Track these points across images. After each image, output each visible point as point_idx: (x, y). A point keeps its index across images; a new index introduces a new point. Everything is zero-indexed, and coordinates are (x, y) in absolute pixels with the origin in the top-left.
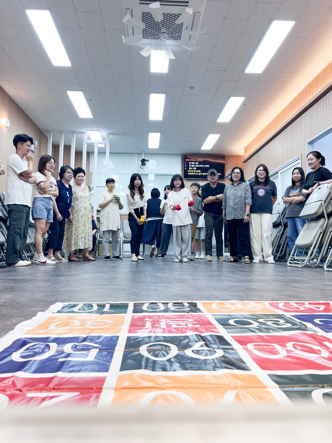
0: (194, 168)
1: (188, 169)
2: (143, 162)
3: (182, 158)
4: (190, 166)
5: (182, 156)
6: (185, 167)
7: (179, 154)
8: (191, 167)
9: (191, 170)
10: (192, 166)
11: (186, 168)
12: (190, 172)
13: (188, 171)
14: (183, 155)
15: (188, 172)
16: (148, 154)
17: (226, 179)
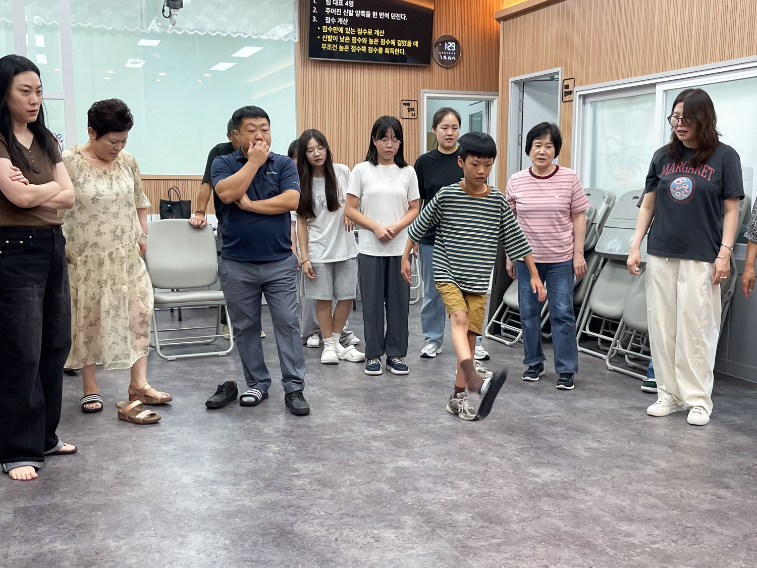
0: (341, 20)
1: (322, 22)
4: (328, 10)
6: (312, 14)
8: (331, 15)
9: (331, 25)
10: (334, 11)
11: (315, 20)
12: (328, 33)
13: (321, 28)
15: (321, 33)
17: (435, 67)
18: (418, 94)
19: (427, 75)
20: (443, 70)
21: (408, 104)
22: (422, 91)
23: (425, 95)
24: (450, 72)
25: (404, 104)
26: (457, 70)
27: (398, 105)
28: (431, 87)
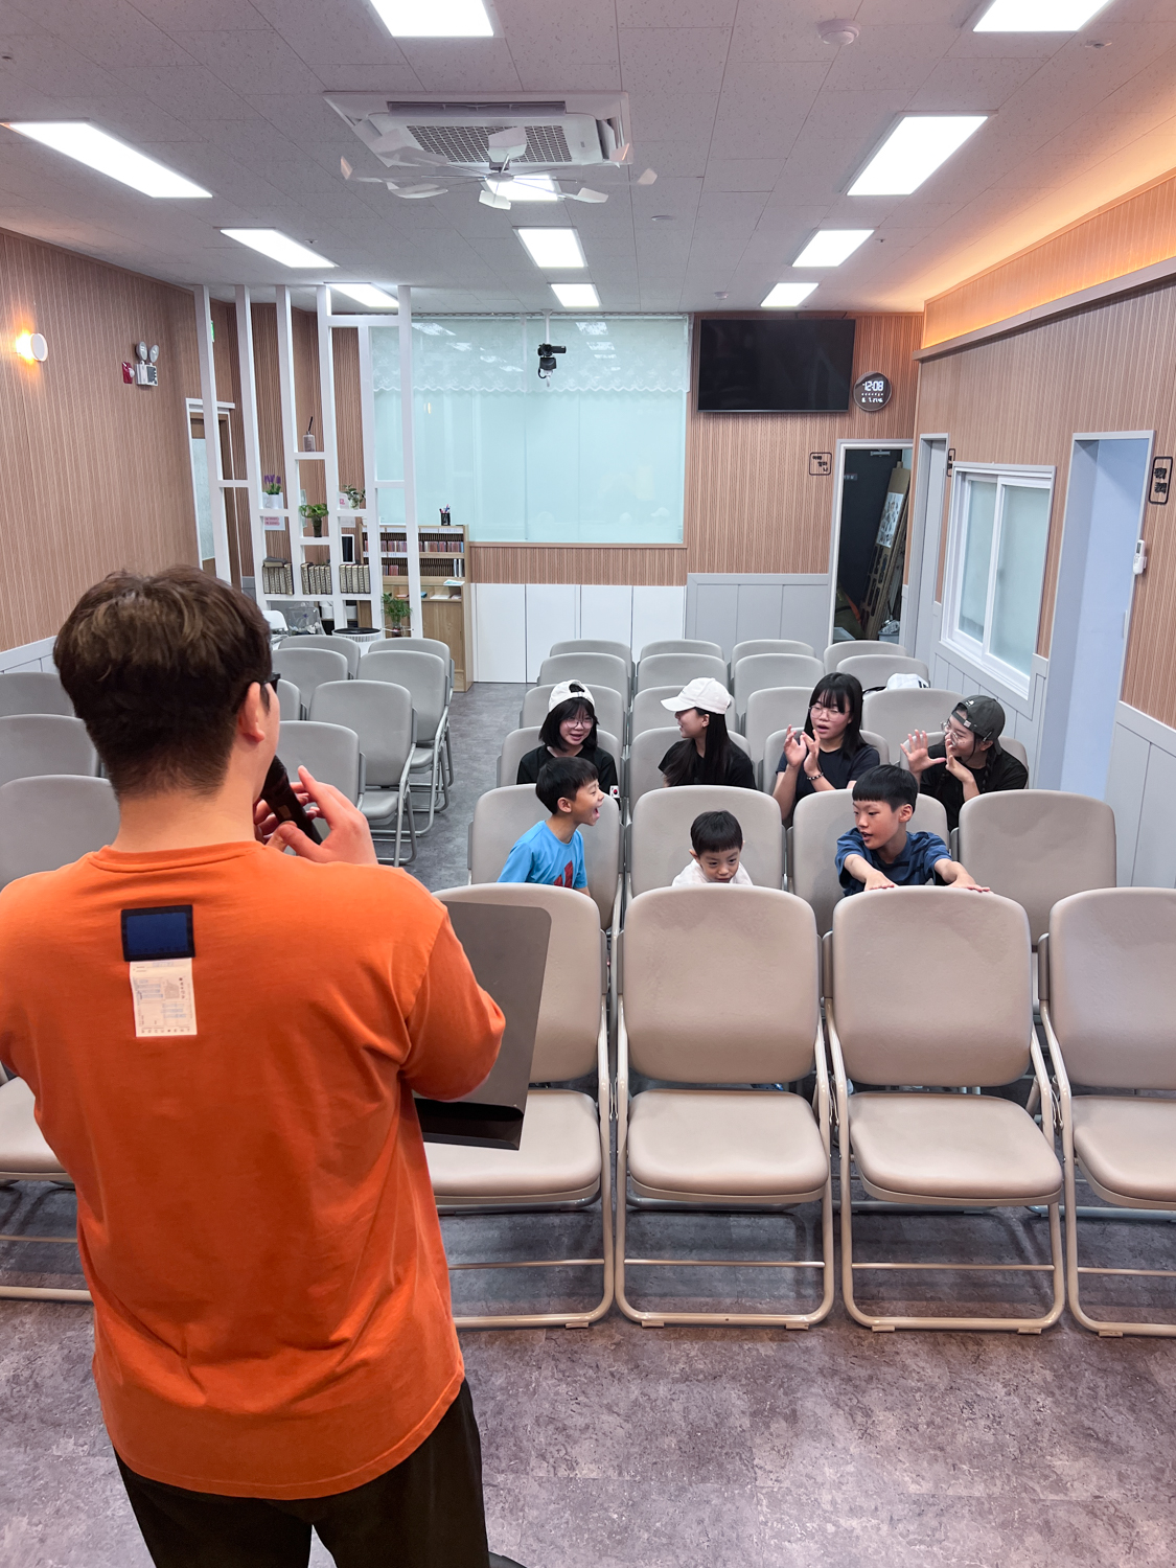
2: (548, 356)
3: (692, 328)
5: (693, 323)
7: (681, 312)
14: (695, 317)
17: (858, 412)
18: (832, 444)
19: (847, 421)
20: (867, 414)
21: (820, 458)
22: (839, 441)
23: (841, 446)
24: (877, 416)
25: (814, 457)
26: (886, 414)
27: (807, 458)
28: (850, 436)
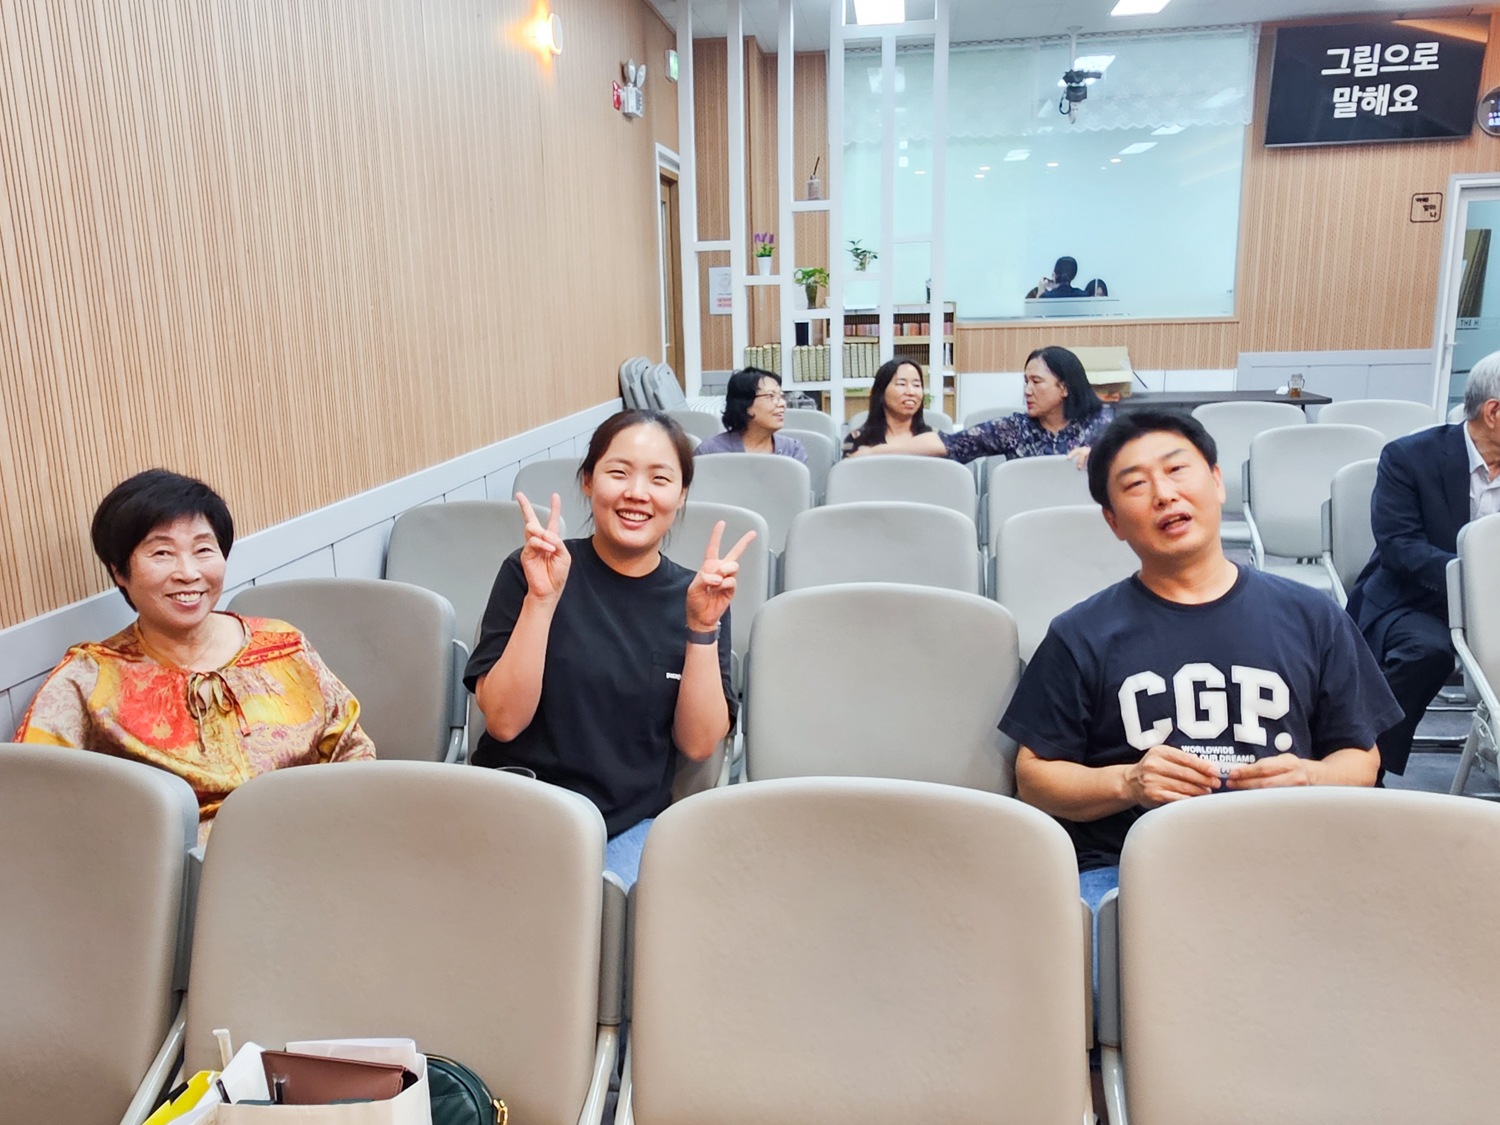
2: (1076, 85)
3: (1258, 39)
5: (1259, 32)
7: (1244, 25)
14: (1263, 29)
16: (1093, 34)
17: (1479, 137)
18: (1444, 182)
19: (1464, 151)
20: (1495, 144)
21: (1425, 200)
22: (1453, 177)
23: (1457, 183)
25: (1419, 200)
27: (1408, 201)
28: (1470, 169)
